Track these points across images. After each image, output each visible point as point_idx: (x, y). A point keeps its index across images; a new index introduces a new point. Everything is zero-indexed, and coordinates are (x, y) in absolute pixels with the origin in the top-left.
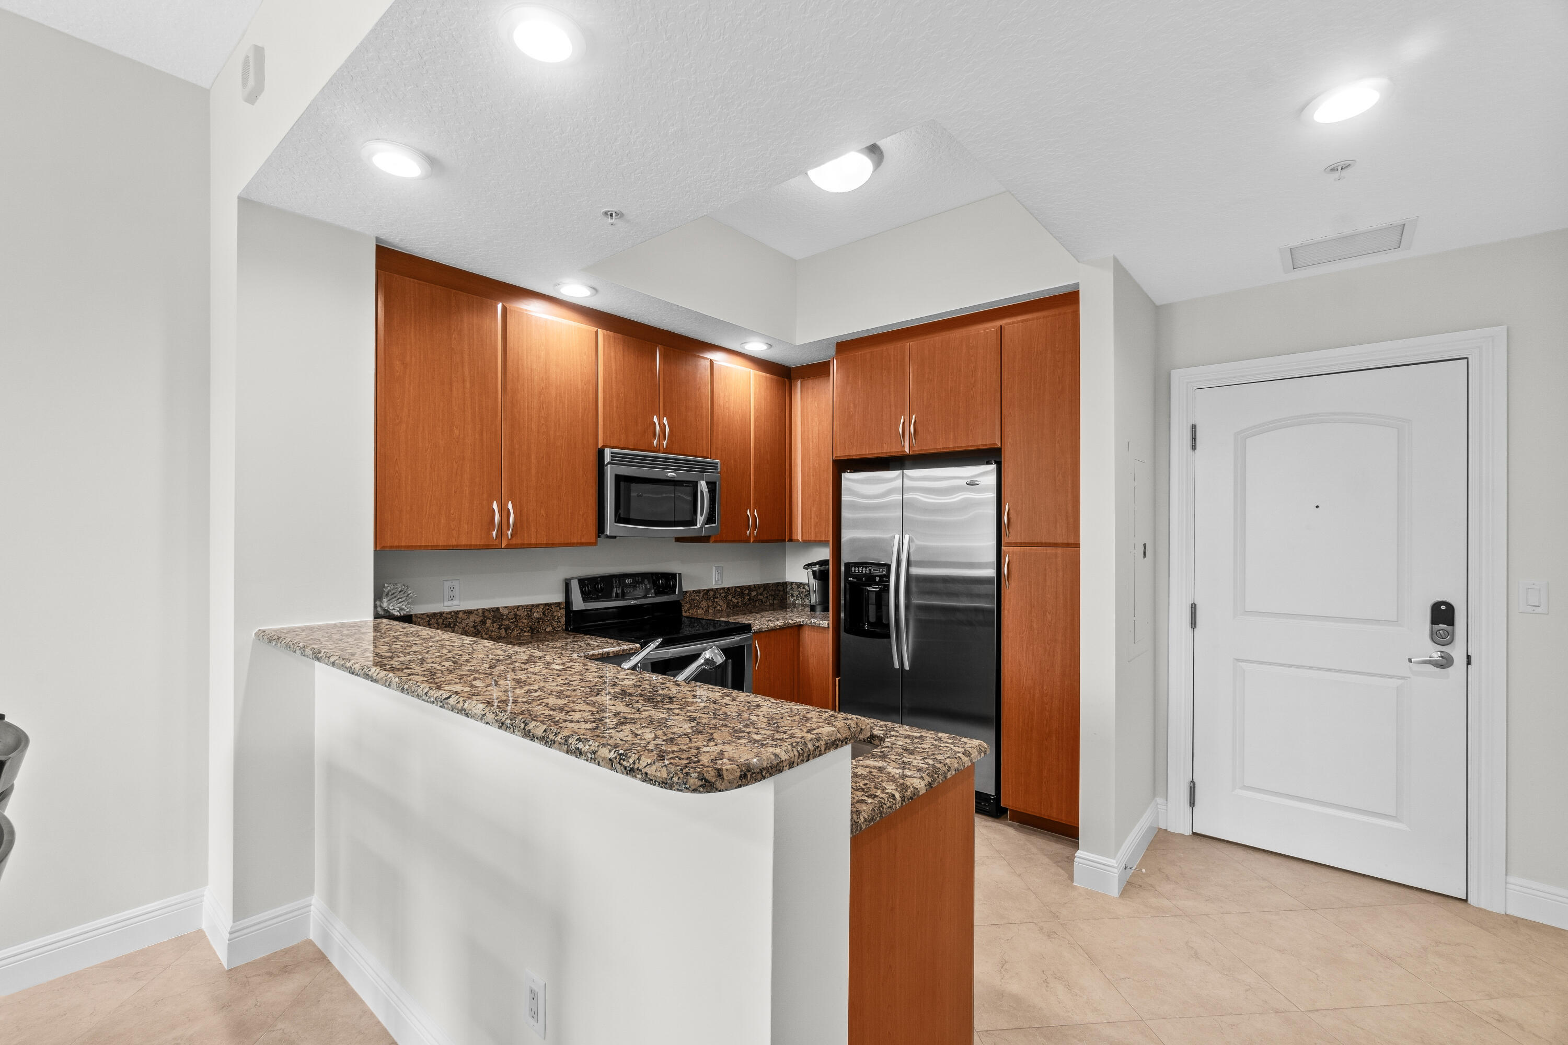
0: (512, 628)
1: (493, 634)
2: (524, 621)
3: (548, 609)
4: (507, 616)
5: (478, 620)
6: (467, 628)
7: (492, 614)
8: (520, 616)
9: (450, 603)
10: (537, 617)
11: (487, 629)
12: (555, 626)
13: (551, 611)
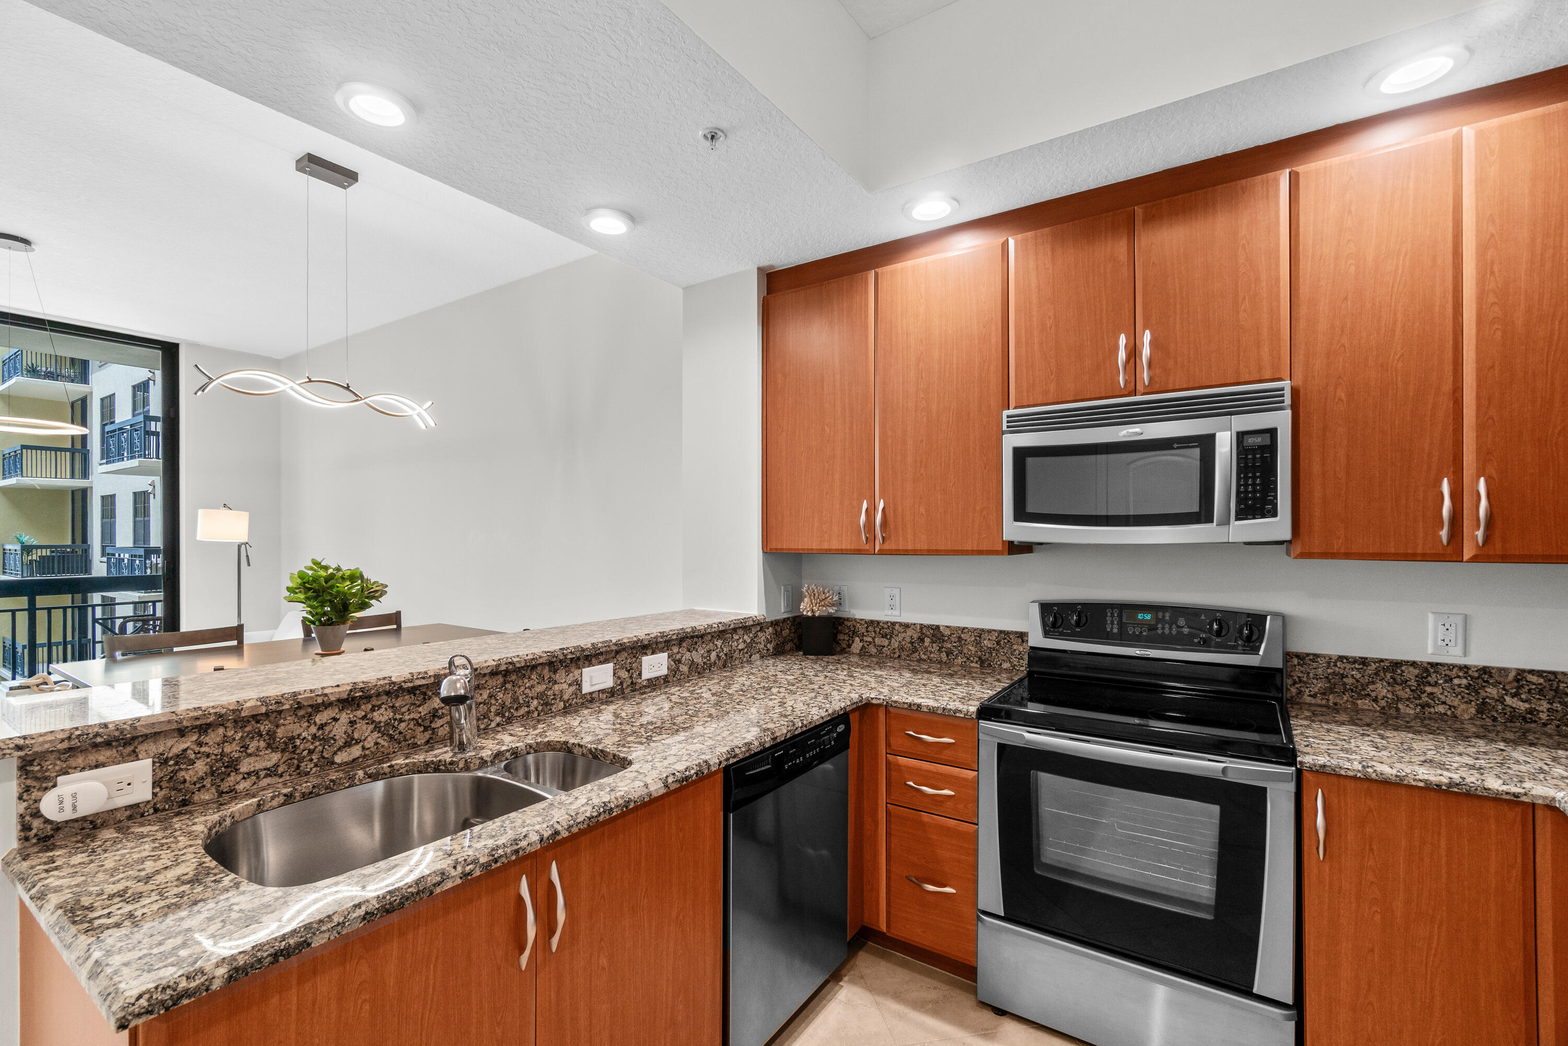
0: (955, 654)
1: (932, 655)
2: (970, 648)
3: (1005, 639)
4: (949, 638)
5: (916, 636)
6: (903, 643)
7: (932, 632)
8: (966, 640)
9: (889, 612)
10: (989, 646)
11: (925, 648)
12: (1015, 663)
13: (1009, 641)
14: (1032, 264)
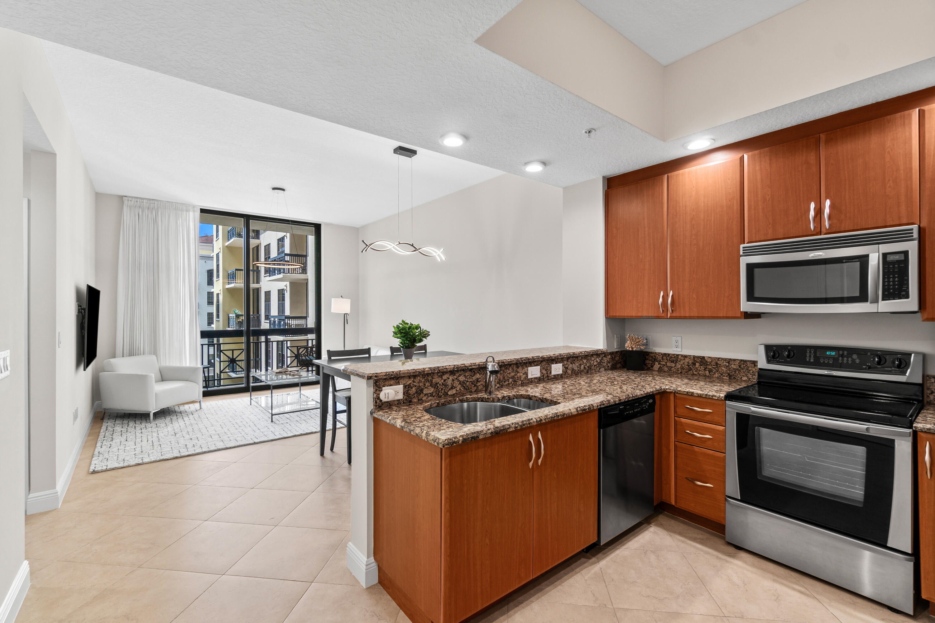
0: (714, 372)
1: (700, 372)
2: (723, 369)
3: (744, 364)
4: (710, 363)
5: (690, 362)
6: (683, 365)
7: (700, 360)
8: (720, 365)
9: (675, 349)
10: (734, 368)
11: (697, 368)
12: (750, 377)
13: (746, 365)
14: (758, 168)
